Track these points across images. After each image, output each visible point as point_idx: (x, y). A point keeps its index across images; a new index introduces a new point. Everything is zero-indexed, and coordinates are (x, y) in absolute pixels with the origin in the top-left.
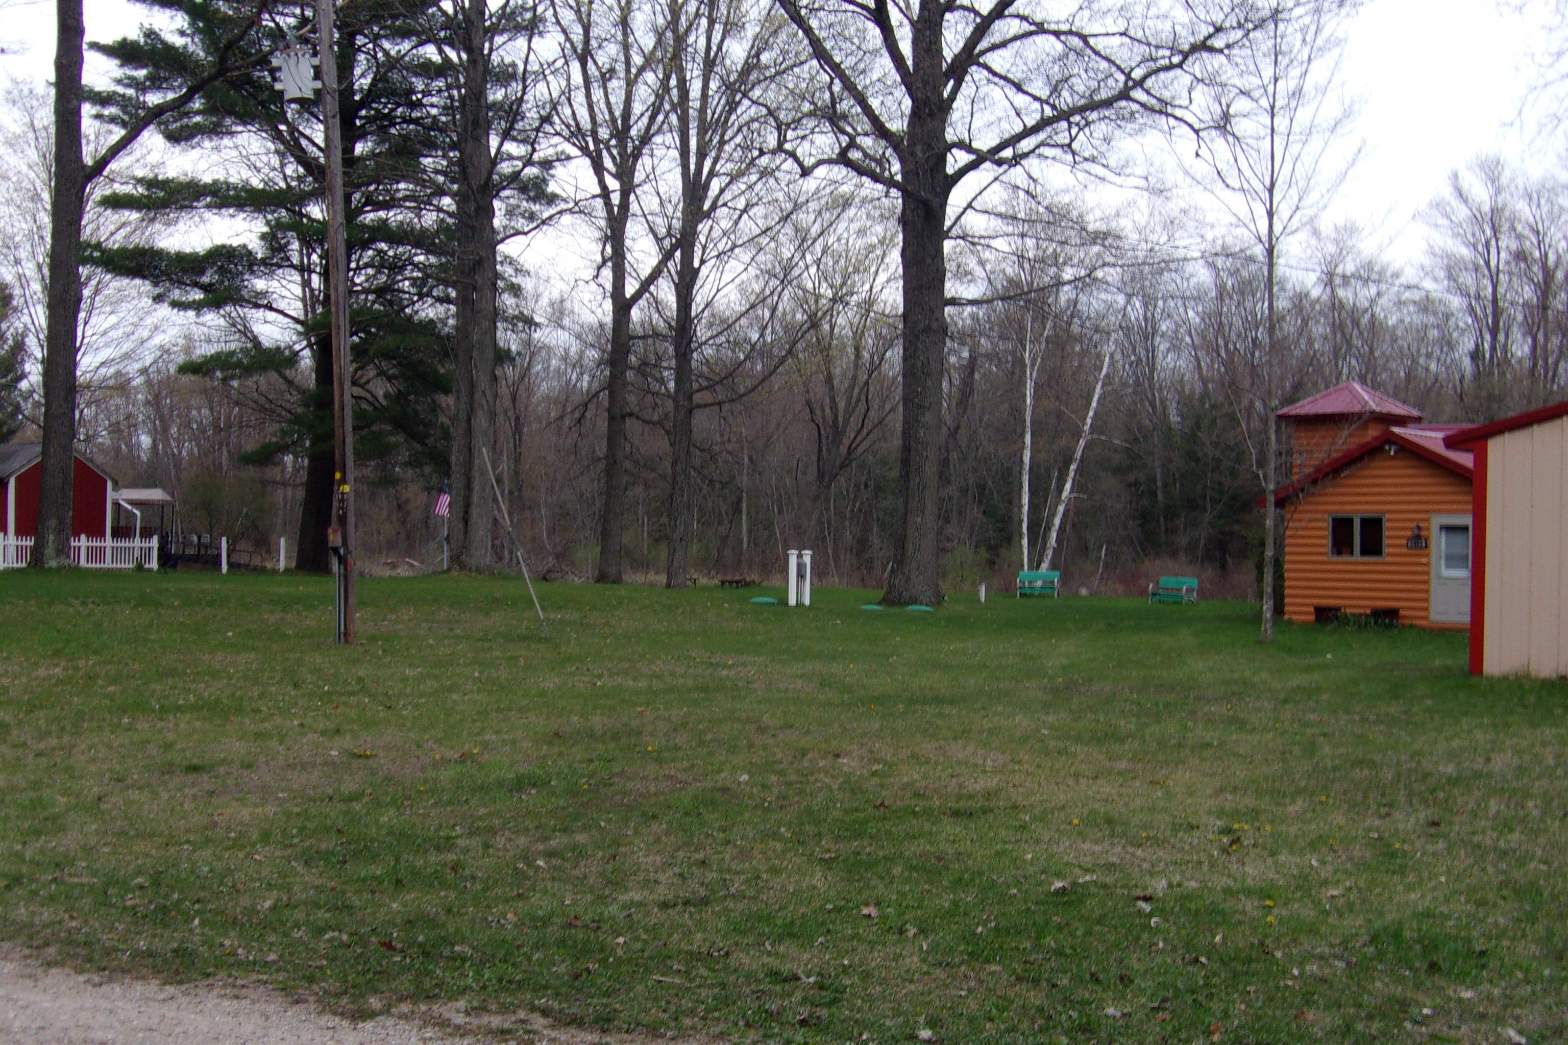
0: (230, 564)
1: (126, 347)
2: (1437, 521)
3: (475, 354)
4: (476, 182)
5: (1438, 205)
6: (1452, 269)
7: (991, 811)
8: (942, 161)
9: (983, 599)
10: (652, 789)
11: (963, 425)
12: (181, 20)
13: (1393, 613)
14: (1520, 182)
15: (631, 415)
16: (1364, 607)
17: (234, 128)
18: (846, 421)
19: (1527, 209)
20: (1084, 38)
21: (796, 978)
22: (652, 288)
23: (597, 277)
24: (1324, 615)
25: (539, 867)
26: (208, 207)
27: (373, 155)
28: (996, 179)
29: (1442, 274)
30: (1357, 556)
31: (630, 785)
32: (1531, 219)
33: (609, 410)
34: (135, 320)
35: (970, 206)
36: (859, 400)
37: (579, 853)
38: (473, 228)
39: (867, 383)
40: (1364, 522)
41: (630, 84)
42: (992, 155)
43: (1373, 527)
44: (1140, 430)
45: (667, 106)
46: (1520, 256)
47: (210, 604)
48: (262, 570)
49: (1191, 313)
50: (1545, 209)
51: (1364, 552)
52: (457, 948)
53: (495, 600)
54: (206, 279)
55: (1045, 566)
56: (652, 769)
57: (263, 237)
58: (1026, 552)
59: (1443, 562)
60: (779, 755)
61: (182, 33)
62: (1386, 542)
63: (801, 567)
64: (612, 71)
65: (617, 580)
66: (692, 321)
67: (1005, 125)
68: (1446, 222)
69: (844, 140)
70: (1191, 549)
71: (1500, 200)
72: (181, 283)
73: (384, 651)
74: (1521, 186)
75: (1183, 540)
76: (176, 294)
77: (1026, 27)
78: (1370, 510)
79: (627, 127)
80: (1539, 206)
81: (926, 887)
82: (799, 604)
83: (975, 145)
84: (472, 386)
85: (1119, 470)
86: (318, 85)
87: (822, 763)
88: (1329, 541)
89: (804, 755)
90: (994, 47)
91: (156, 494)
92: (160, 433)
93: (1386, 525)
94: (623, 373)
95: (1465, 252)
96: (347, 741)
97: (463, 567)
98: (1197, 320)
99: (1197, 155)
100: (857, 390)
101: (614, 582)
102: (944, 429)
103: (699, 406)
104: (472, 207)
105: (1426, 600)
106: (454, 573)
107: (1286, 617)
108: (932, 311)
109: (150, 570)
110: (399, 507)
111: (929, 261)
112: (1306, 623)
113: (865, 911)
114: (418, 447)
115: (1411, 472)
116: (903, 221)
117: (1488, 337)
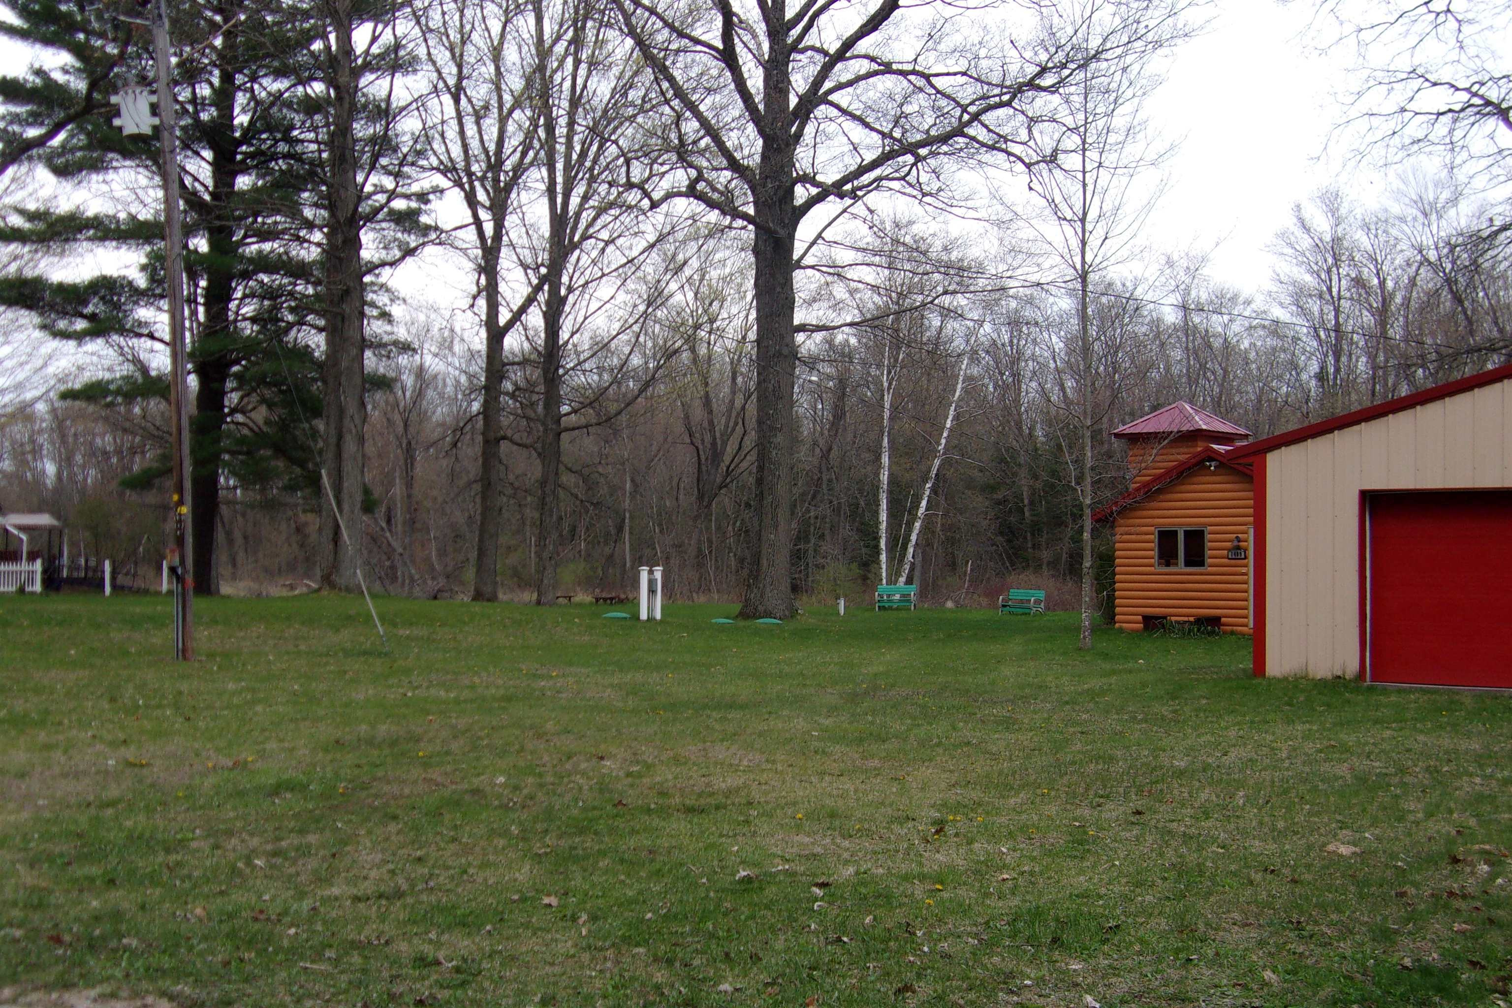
0: (114, 586)
1: (21, 376)
3: (343, 379)
4: (343, 215)
5: (1283, 235)
6: (1299, 295)
7: (725, 807)
8: (790, 193)
9: (842, 612)
10: (407, 791)
11: (835, 447)
12: (65, 58)
13: (1215, 621)
14: (1359, 213)
15: (504, 438)
16: (1188, 615)
17: (115, 164)
18: (725, 443)
19: (1364, 239)
20: (927, 77)
21: (438, 963)
22: (524, 317)
23: (472, 306)
24: (1152, 623)
25: (256, 866)
26: (89, 239)
27: (255, 189)
28: (844, 211)
29: (1288, 300)
30: (1181, 567)
31: (386, 788)
32: (1369, 248)
33: (483, 434)
34: (29, 350)
35: (819, 236)
36: (736, 424)
37: (304, 851)
38: (340, 259)
39: (743, 408)
40: (1188, 534)
41: (503, 121)
42: (837, 189)
43: (1195, 538)
44: (1007, 450)
45: (536, 144)
46: (1359, 282)
47: (60, 624)
48: (146, 592)
49: (1054, 339)
50: (1382, 238)
51: (1188, 564)
52: (125, 941)
53: (349, 618)
54: (89, 309)
55: (902, 579)
56: (416, 772)
57: (143, 268)
58: (884, 566)
60: (546, 758)
61: (65, 71)
62: (1208, 553)
63: (652, 583)
64: (486, 107)
65: (493, 598)
66: (559, 348)
67: (848, 160)
68: (1290, 251)
69: (693, 173)
70: (1054, 564)
71: (1340, 230)
72: (64, 314)
73: (219, 667)
74: (1359, 216)
75: (1046, 555)
76: (62, 324)
77: (874, 66)
78: (1194, 523)
79: (500, 163)
80: (1376, 236)
81: (623, 877)
82: (650, 619)
83: (819, 178)
84: (341, 412)
85: (989, 489)
86: (156, 121)
87: (583, 766)
88: (1155, 553)
89: (569, 758)
90: (840, 87)
91: (44, 520)
92: (65, 461)
93: (1208, 537)
94: (497, 399)
95: (1309, 280)
96: (130, 752)
97: (332, 585)
98: (1062, 345)
99: (1031, 189)
100: (734, 414)
101: (489, 600)
102: (818, 450)
103: (567, 429)
104: (340, 239)
105: (1246, 608)
106: (325, 593)
107: (1117, 625)
108: (782, 337)
109: (33, 593)
110: (298, 530)
111: (778, 289)
112: (1136, 631)
113: (546, 901)
114: (298, 470)
115: (1235, 486)
116: (756, 251)
117: (1331, 359)
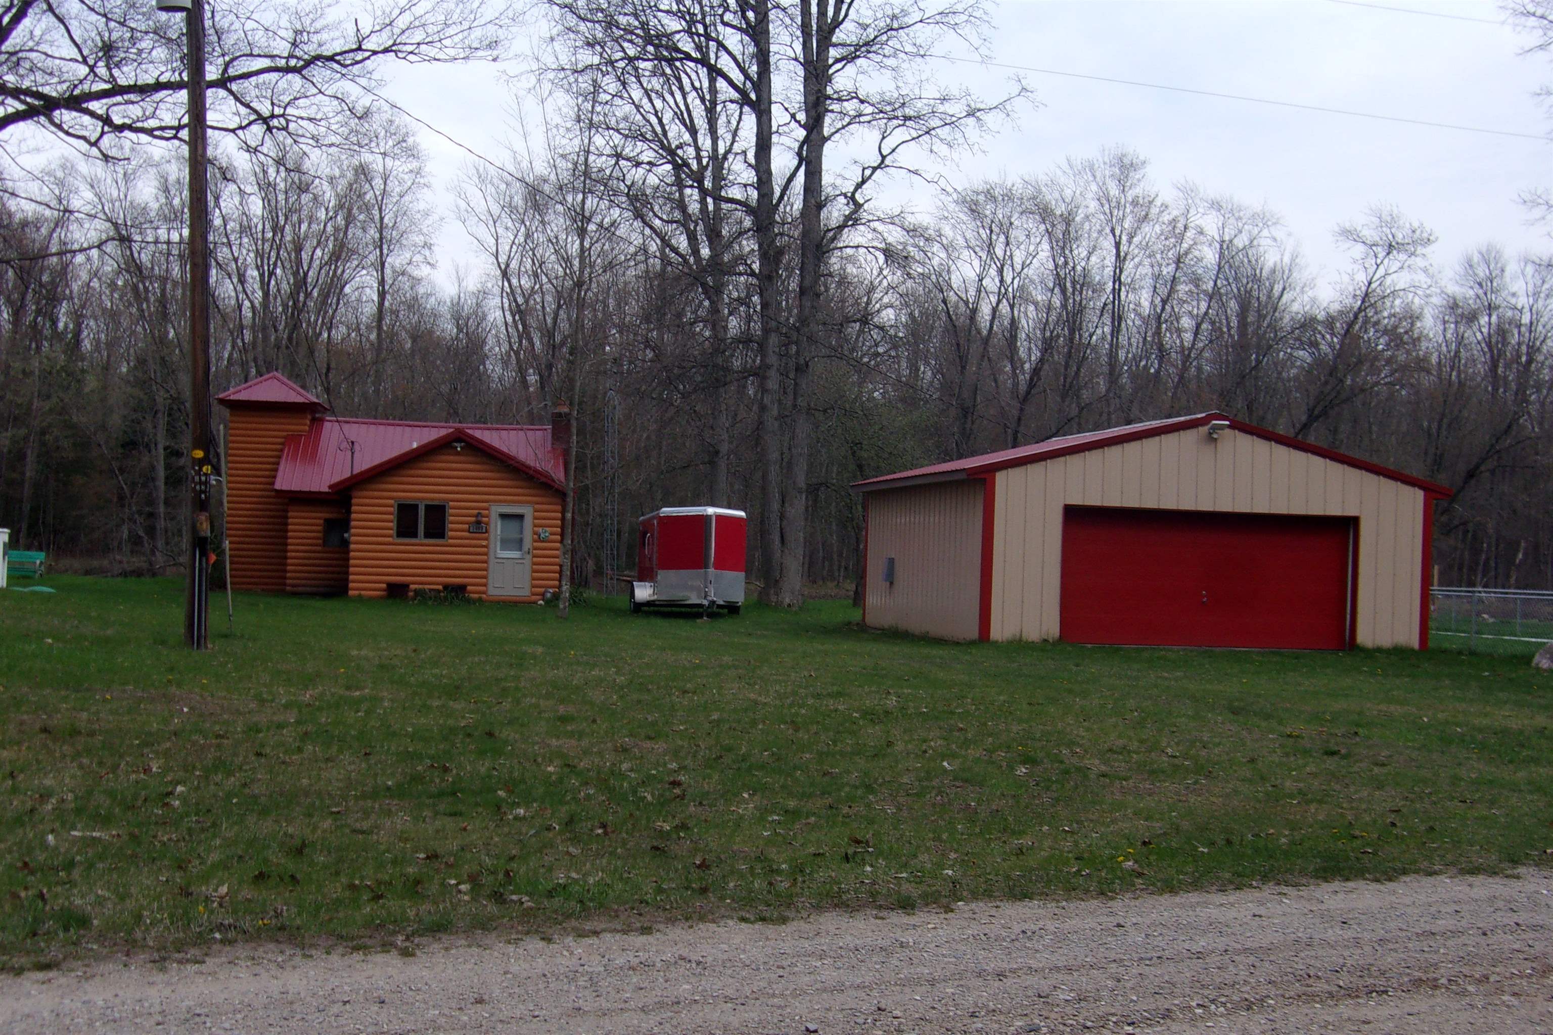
2: (496, 510)
13: (461, 589)
16: (438, 584)
24: (395, 591)
30: (421, 539)
40: (428, 508)
43: (437, 513)
51: (427, 535)
59: (499, 544)
62: (449, 526)
78: (436, 498)
88: (394, 525)
93: (449, 511)
105: (485, 577)
107: (352, 592)
112: (381, 597)
115: (478, 467)
